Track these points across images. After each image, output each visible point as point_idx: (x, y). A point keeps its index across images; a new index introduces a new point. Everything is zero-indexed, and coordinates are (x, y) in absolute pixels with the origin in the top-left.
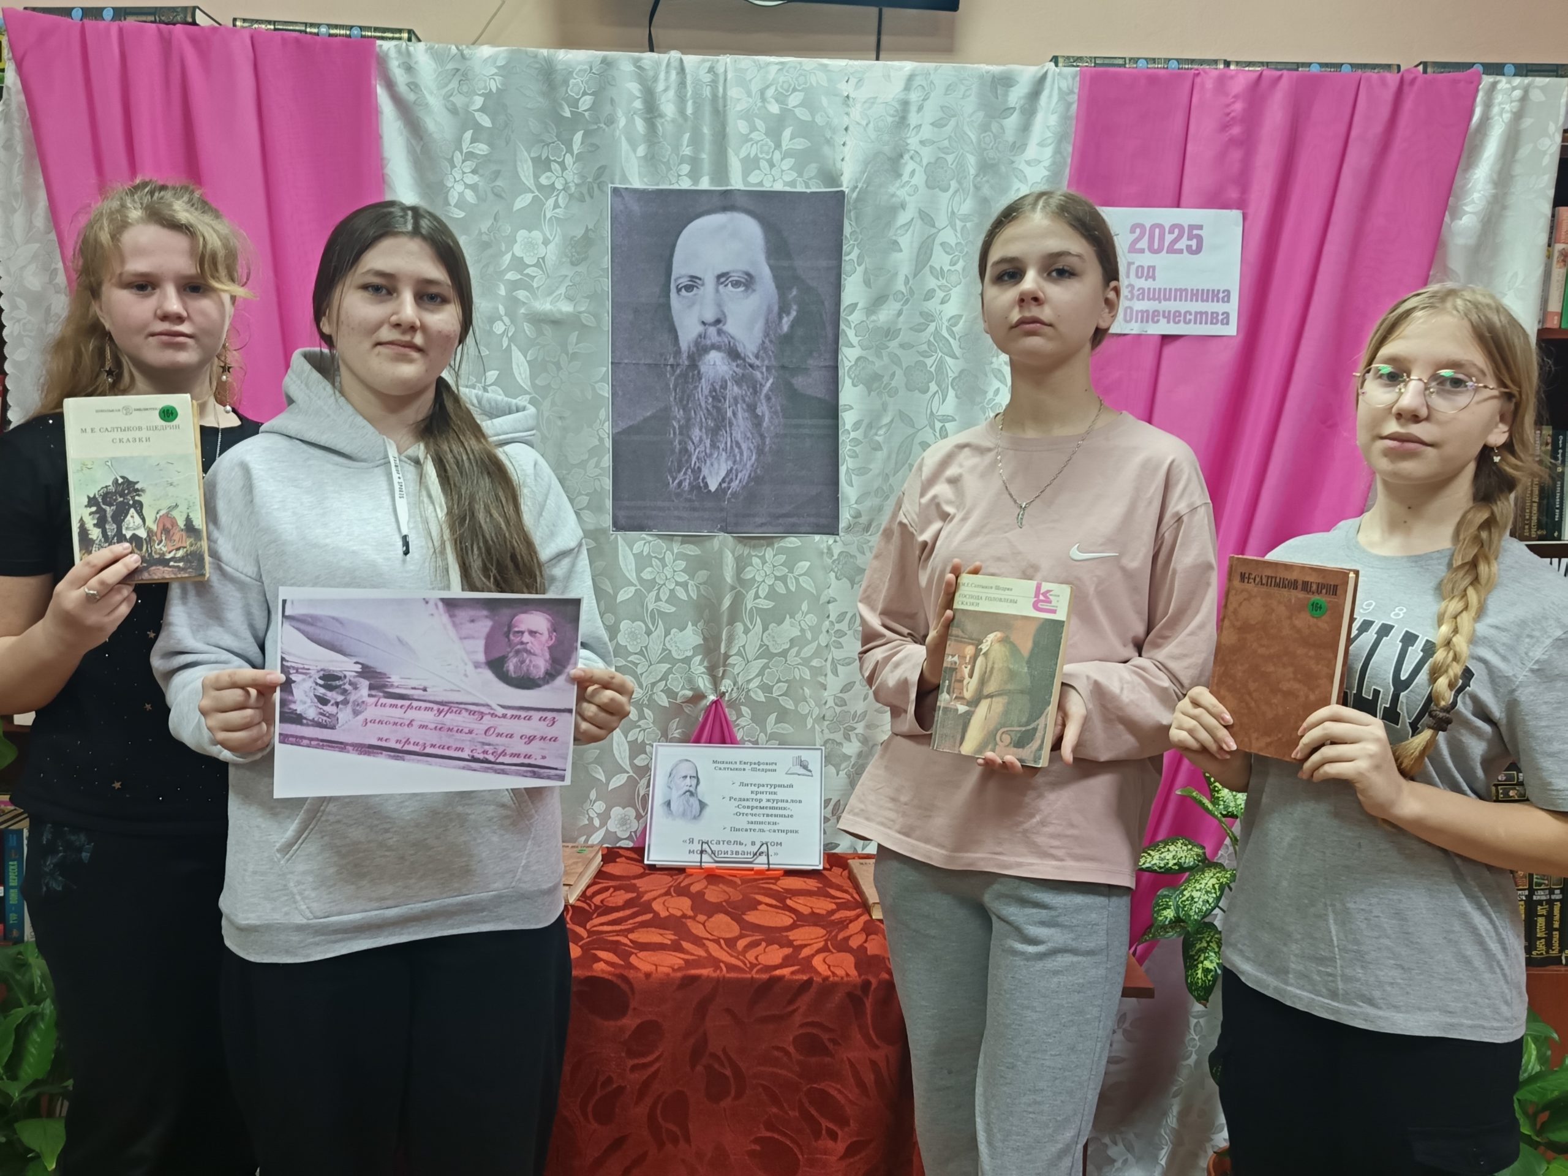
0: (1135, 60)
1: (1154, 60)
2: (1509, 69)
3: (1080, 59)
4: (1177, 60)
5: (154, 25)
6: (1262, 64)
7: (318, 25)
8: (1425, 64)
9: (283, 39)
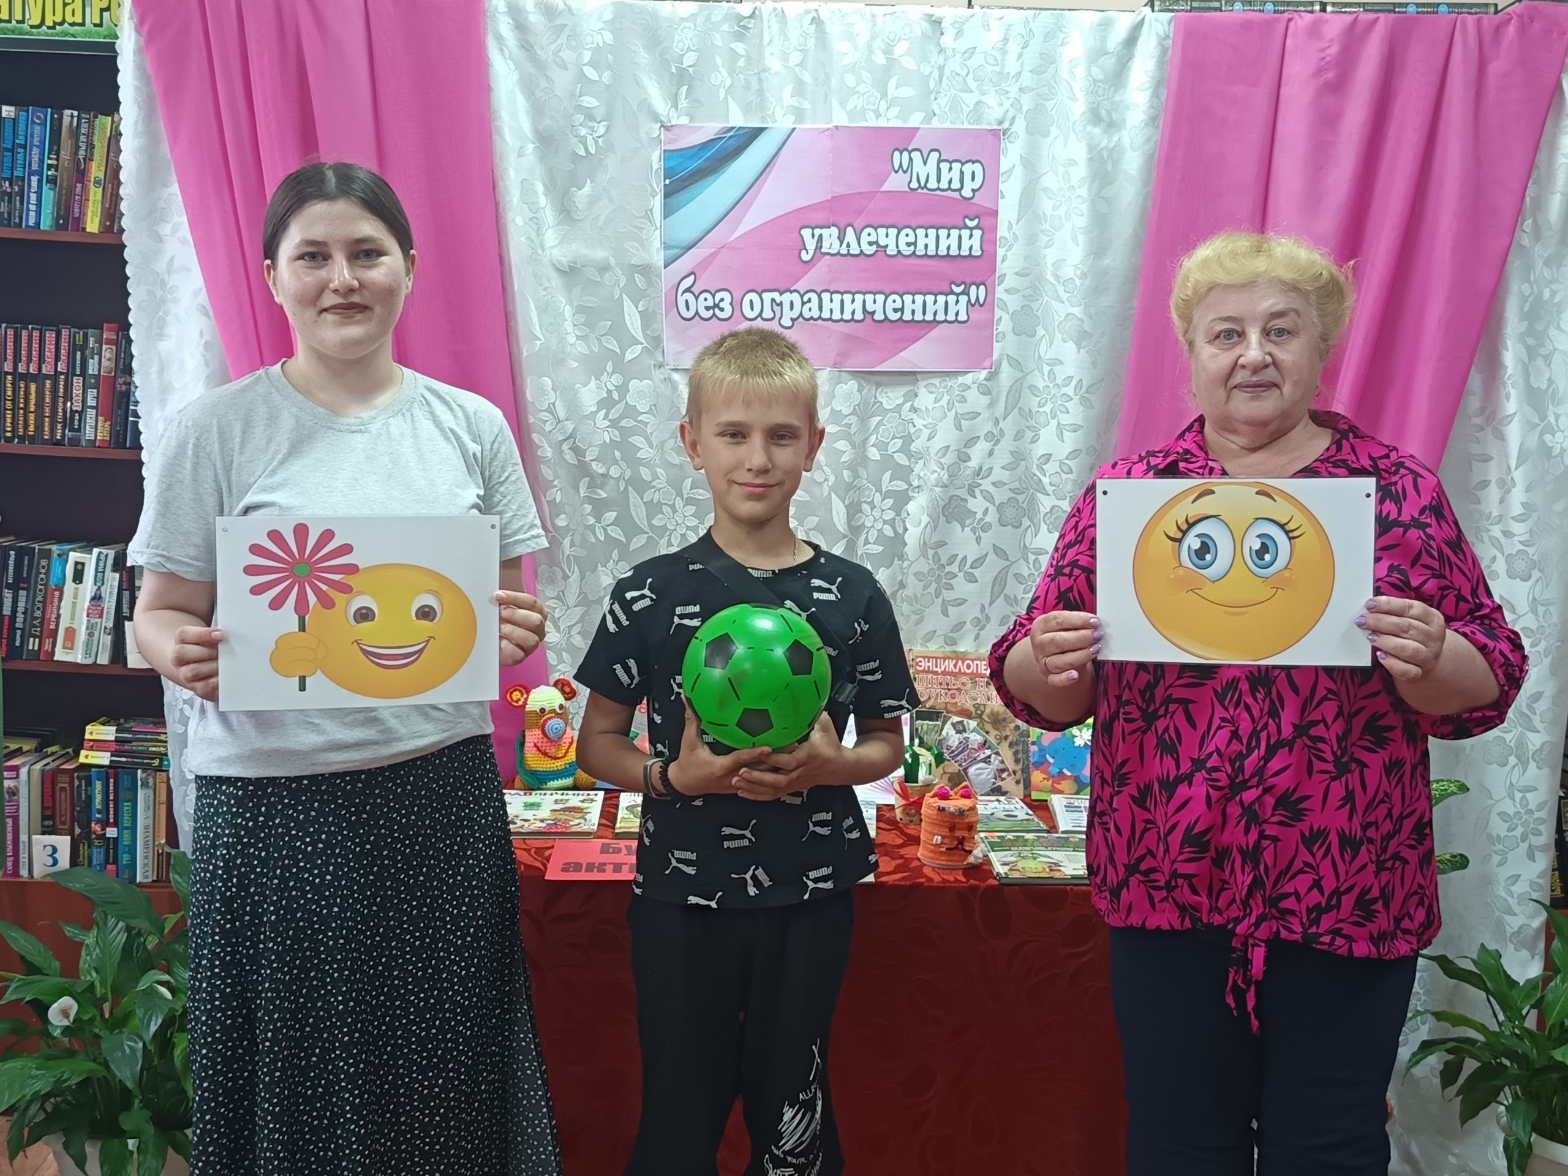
6: (1359, 5)
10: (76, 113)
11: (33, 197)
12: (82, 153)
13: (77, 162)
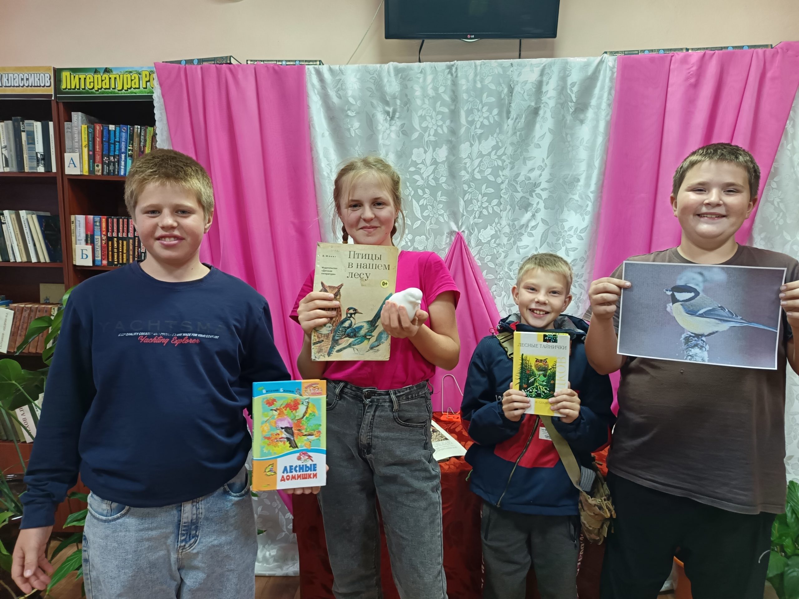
0: (643, 51)
1: (652, 50)
3: (617, 52)
4: (664, 50)
5: (214, 65)
6: (704, 49)
7: (282, 61)
9: (268, 68)
10: (139, 127)
11: (123, 163)
12: (142, 144)
13: (140, 148)
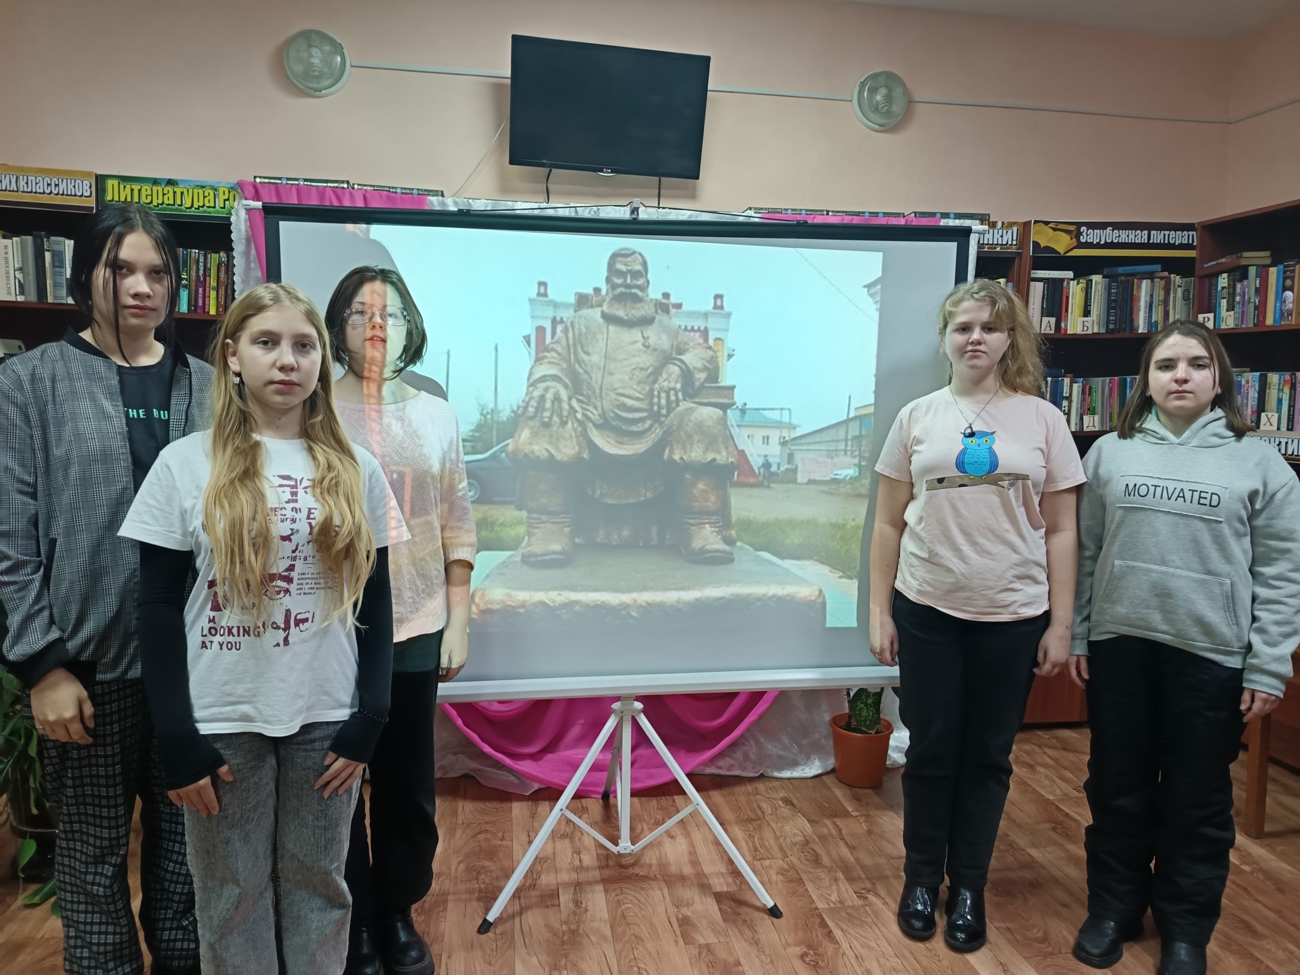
0: (787, 210)
1: (795, 210)
2: (952, 216)
3: (761, 209)
4: (806, 210)
6: (843, 212)
7: (396, 188)
8: (915, 213)
9: (381, 196)
10: (197, 251)
